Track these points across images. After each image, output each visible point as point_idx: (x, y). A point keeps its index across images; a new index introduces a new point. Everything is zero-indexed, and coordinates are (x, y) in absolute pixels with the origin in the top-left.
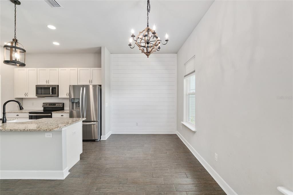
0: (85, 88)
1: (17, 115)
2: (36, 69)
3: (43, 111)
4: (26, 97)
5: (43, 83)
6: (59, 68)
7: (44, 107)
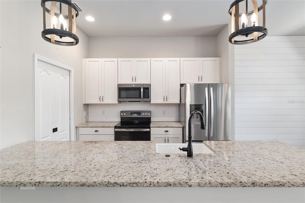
0: (211, 89)
1: (96, 131)
2: (115, 60)
3: (120, 125)
4: (102, 102)
5: (127, 81)
6: (152, 59)
7: (121, 118)
